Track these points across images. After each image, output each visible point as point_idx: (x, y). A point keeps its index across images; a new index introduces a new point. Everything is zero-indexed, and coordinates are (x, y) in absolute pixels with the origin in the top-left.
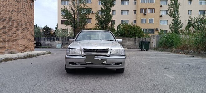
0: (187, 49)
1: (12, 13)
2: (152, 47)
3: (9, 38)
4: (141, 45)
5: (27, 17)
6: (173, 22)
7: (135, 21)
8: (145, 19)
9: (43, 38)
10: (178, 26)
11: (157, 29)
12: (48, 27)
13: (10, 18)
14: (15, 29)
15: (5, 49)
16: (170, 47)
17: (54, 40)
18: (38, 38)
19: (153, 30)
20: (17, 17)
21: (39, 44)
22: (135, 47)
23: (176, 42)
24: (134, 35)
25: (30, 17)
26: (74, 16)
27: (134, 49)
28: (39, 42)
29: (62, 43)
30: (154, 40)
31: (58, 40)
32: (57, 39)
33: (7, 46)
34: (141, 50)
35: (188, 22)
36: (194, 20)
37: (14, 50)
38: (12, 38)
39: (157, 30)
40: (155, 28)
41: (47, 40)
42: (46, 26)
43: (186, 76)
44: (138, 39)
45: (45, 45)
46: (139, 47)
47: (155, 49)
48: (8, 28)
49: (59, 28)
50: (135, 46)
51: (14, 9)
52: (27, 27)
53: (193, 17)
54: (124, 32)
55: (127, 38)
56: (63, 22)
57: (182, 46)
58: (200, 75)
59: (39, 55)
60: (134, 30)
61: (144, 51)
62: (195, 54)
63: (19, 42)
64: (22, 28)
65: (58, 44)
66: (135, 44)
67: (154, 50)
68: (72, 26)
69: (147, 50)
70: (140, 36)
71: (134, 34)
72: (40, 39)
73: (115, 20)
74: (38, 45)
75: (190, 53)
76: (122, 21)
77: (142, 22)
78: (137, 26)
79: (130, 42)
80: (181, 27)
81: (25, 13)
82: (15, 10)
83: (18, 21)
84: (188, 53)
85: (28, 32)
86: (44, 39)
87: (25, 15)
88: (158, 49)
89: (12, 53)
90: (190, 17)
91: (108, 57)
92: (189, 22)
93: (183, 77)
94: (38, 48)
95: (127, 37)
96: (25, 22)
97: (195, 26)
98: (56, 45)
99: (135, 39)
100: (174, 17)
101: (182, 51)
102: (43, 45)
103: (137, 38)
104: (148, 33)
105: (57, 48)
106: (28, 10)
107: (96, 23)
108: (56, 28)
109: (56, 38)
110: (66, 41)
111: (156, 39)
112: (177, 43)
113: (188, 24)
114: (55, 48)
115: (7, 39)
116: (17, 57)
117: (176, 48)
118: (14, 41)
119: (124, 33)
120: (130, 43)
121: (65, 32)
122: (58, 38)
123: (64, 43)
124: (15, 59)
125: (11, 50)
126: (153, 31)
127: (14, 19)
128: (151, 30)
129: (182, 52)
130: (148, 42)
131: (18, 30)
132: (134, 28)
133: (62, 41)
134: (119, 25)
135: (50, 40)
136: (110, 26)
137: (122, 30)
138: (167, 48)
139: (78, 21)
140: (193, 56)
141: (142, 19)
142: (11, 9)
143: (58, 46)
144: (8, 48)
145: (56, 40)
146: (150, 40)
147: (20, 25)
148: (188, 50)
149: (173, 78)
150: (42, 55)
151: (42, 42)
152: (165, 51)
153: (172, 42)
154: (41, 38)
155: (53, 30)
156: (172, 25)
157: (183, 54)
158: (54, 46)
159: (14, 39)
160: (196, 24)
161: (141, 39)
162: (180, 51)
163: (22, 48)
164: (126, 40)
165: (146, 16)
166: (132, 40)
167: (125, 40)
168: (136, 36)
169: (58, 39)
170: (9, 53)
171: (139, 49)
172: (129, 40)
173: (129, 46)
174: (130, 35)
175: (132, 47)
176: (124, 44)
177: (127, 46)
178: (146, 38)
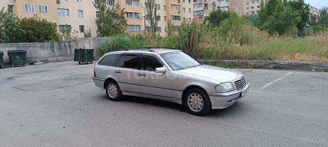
4: (83, 56)
8: (33, 6)
22: (55, 59)
30: (87, 45)
34: (79, 62)
39: (55, 25)
50: (54, 56)
55: (38, 44)
66: (53, 53)
77: (27, 11)
79: (44, 50)
99: (52, 45)
103: (56, 44)
111: (92, 44)
119: (28, 34)
120: (44, 52)
130: (91, 50)
141: (26, 5)
146: (77, 46)
164: (36, 47)
166: (47, 47)
167: (34, 47)
168: (51, 39)
171: (75, 60)
172: (41, 47)
173: (43, 57)
174: (39, 37)
175: (49, 60)
176: (34, 55)
177: (39, 58)
178: (71, 43)
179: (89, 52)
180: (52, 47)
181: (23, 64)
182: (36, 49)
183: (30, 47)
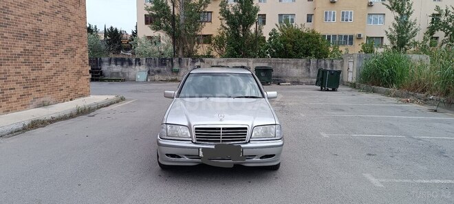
0: (423, 91)
1: (40, 18)
2: (345, 80)
3: (35, 73)
4: (322, 79)
5: (72, 23)
6: (396, 22)
7: (309, 18)
8: (334, 13)
9: (106, 59)
10: (407, 31)
11: (359, 35)
12: (116, 30)
13: (37, 31)
14: (47, 53)
15: (31, 98)
16: (386, 84)
17: (130, 64)
18: (97, 59)
19: (351, 38)
20: (50, 26)
21: (98, 72)
22: (309, 80)
23: (399, 73)
24: (307, 54)
25: (77, 22)
26: (172, 10)
27: (307, 84)
28: (98, 69)
29: (147, 69)
30: (351, 64)
31: (140, 64)
32: (136, 61)
33: (32, 91)
34: (322, 88)
35: (433, 19)
36: (446, 15)
37: (48, 98)
38: (44, 74)
39: (359, 37)
40: (356, 33)
41: (116, 64)
42: (112, 27)
43: (410, 181)
44: (315, 62)
45: (112, 74)
46: (317, 81)
47: (353, 86)
48: (34, 53)
49: (140, 35)
50: (309, 77)
51: (44, 10)
52: (73, 45)
53: (443, 8)
54: (285, 46)
55: (292, 61)
56: (149, 20)
57: (413, 84)
58: (441, 178)
59: (102, 107)
60: (306, 41)
61: (328, 90)
62: (441, 104)
63: (58, 80)
64: (63, 50)
65: (140, 72)
66: (307, 73)
67: (351, 87)
68: (169, 33)
69: (334, 90)
70: (321, 55)
71: (307, 50)
72: (101, 62)
73: (265, 15)
74: (97, 75)
75: (430, 102)
76: (280, 15)
77: (326, 20)
78: (313, 32)
79: (297, 68)
80: (414, 34)
81: (68, 15)
82: (46, 10)
83: (54, 34)
84: (426, 101)
85: (76, 57)
86: (110, 61)
87: (67, 19)
88: (359, 86)
89: (43, 105)
90: (438, 8)
91: (246, 143)
92: (436, 18)
93: (404, 184)
94: (97, 80)
95: (290, 56)
96: (67, 36)
97: (448, 27)
98: (135, 76)
99: (308, 62)
100: (400, 10)
101: (413, 95)
102: (106, 75)
103: (313, 61)
104: (339, 44)
105: (138, 82)
106: (72, 9)
107: (223, 26)
108: (133, 32)
109: (134, 60)
110: (156, 66)
111: (355, 63)
112: (402, 77)
113: (432, 23)
114: (134, 81)
115: (32, 76)
116: (56, 116)
117: (399, 88)
118: (48, 79)
119: (286, 49)
120: (297, 71)
121: (154, 44)
122: (139, 60)
123: (153, 71)
124: (52, 121)
125: (42, 99)
126: (350, 40)
127: (44, 31)
128: (346, 37)
129: (412, 98)
130: (336, 71)
131: (55, 55)
132: (308, 36)
133: (149, 65)
134: (274, 30)
135: (122, 65)
136: (253, 32)
137: (281, 42)
138: (379, 85)
139: (182, 21)
140: (436, 111)
141: (326, 13)
142: (36, 11)
143: (139, 77)
144: (37, 95)
145: (136, 63)
146: (342, 65)
147: (58, 43)
148: (426, 93)
149: (381, 185)
150: (107, 106)
151: (105, 68)
152: (374, 92)
153: (392, 74)
154: (102, 58)
155: (127, 34)
156: (394, 29)
157: (413, 102)
158: (130, 77)
159: (47, 74)
160: (450, 23)
161: (323, 62)
162: (408, 96)
163: (64, 93)
164: (289, 63)
165: (335, 5)
166: (302, 65)
167: (286, 64)
168: (310, 55)
169: (138, 62)
170: (39, 106)
171: (316, 85)
172: (294, 64)
173: (295, 78)
174: (298, 53)
175: (301, 81)
176: (285, 74)
177: (289, 77)
178: (334, 61)
179: (332, 74)
180: (308, 65)
181: (267, 82)
182: (288, 66)
183: (282, 63)
